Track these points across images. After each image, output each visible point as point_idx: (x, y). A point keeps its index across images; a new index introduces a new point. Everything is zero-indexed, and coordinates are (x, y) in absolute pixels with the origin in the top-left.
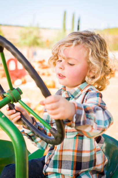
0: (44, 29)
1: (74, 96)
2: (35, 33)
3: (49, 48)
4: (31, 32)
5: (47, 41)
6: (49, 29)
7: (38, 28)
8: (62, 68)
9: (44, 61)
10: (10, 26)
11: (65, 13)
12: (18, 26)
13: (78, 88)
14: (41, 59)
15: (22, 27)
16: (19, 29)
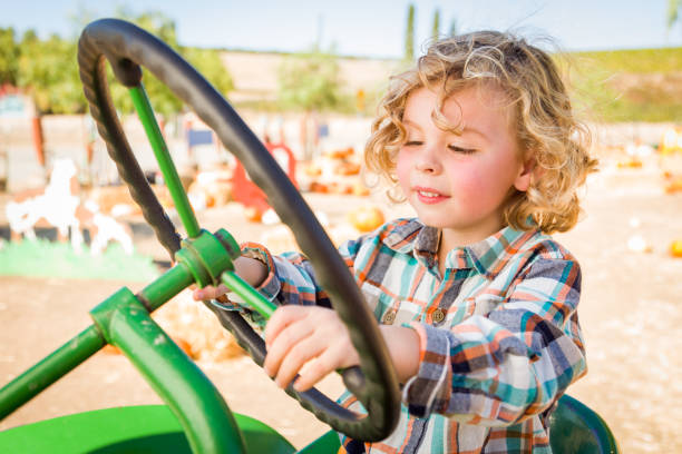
0: (351, 58)
1: (483, 264)
2: (326, 70)
3: (366, 115)
4: (315, 68)
5: (361, 94)
6: (366, 59)
7: (333, 58)
8: (431, 170)
9: (351, 151)
10: (252, 52)
11: (411, 13)
12: (275, 53)
13: (500, 240)
14: (342, 147)
15: (285, 54)
16: (278, 61)
